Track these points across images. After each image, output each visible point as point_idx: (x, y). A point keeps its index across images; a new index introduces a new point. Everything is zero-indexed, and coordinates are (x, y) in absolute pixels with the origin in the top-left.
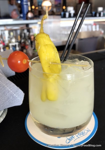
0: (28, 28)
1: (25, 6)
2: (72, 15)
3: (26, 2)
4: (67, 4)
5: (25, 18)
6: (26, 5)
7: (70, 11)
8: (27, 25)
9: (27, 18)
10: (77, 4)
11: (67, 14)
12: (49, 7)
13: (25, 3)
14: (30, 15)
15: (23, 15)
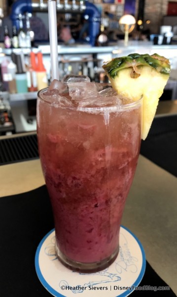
0: (95, 60)
1: (95, 24)
2: (169, 40)
3: (97, 17)
4: (145, 17)
5: (93, 43)
6: (97, 22)
7: (165, 34)
8: (94, 55)
9: (96, 44)
10: (164, 16)
11: (161, 39)
12: (130, 26)
13: (95, 19)
14: (102, 39)
15: (91, 39)
